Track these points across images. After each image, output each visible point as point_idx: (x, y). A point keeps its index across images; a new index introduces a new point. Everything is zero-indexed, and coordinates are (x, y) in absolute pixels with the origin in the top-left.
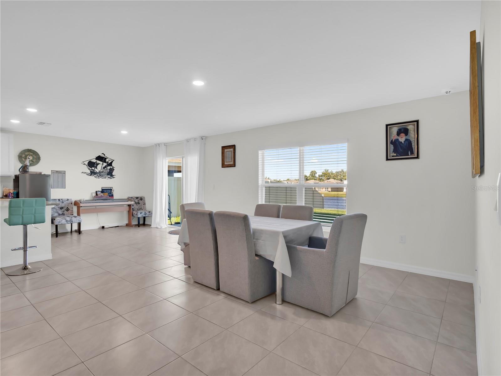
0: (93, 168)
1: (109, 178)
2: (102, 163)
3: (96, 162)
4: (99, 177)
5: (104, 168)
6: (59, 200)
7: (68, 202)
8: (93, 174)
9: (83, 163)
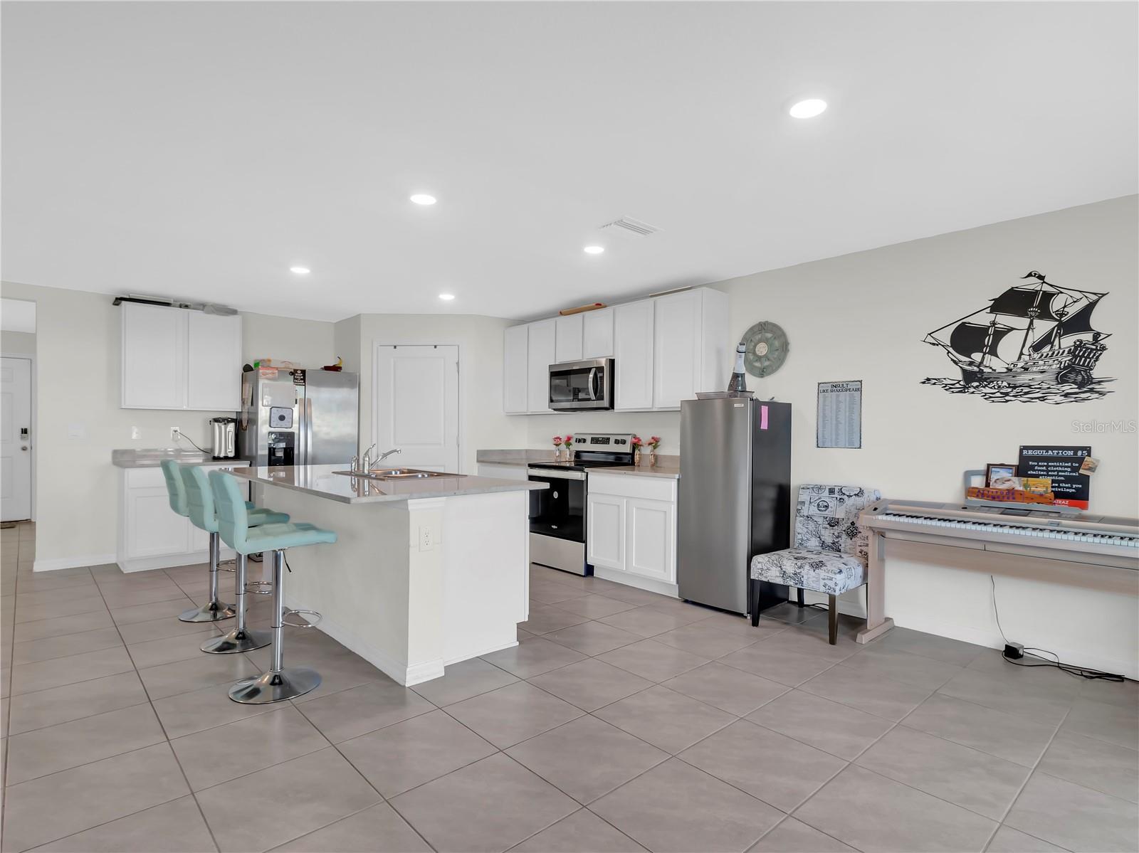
0: (977, 357)
1: (1066, 395)
2: (1028, 320)
3: (994, 323)
4: (1007, 394)
5: (1037, 347)
6: (832, 491)
7: (859, 501)
8: (975, 384)
9: (930, 339)
